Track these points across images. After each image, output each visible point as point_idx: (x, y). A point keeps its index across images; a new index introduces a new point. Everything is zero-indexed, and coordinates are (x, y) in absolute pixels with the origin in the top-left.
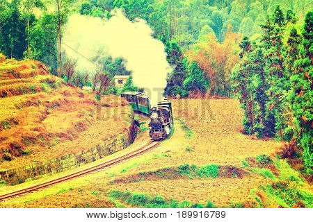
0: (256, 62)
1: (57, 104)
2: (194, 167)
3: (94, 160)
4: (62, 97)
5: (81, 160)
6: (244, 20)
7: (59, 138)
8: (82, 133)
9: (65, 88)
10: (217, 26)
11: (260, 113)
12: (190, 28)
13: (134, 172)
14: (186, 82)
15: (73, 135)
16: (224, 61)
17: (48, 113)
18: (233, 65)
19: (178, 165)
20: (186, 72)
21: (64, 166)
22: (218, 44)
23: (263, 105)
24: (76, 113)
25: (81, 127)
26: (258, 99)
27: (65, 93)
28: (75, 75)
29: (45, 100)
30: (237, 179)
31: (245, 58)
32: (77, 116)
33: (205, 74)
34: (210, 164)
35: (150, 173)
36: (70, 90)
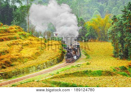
0: (119, 26)
1: (27, 45)
2: (90, 71)
3: (44, 68)
4: (29, 41)
5: (38, 68)
6: (114, 8)
7: (28, 59)
8: (39, 57)
9: (30, 38)
10: (101, 11)
11: (121, 48)
12: (89, 12)
13: (63, 73)
14: (86, 35)
15: (34, 58)
16: (104, 27)
17: (23, 48)
18: (108, 28)
19: (83, 70)
20: (87, 31)
21: (30, 71)
22: (102, 19)
23: (122, 45)
24: (36, 48)
25: (38, 54)
26: (120, 42)
27: (30, 40)
28: (35, 32)
29: (22, 42)
30: (111, 77)
31: (114, 25)
32: (36, 49)
33: (96, 32)
34: (98, 70)
35: (70, 74)
36: (33, 38)
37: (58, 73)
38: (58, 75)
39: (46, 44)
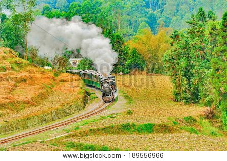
0: (184, 48)
1: (23, 80)
2: (134, 125)
3: (53, 121)
4: (28, 74)
5: (42, 120)
6: (174, 18)
7: (25, 104)
8: (44, 101)
9: (29, 68)
10: (152, 23)
11: (187, 86)
12: (130, 24)
13: (86, 128)
14: (126, 63)
15: (36, 102)
16: (158, 49)
17: (16, 86)
18: (165, 51)
19: (121, 124)
20: (127, 56)
21: (29, 125)
22: (153, 36)
23: (189, 80)
24: (39, 86)
25: (42, 96)
26: (185, 75)
27: (29, 72)
28: (37, 59)
29: (14, 76)
30: (169, 134)
31: (175, 46)
32: (40, 88)
33: (143, 58)
34: (147, 123)
35: (99, 130)
36: (34, 69)
37: (78, 128)
38: (77, 131)
39: (56, 78)
